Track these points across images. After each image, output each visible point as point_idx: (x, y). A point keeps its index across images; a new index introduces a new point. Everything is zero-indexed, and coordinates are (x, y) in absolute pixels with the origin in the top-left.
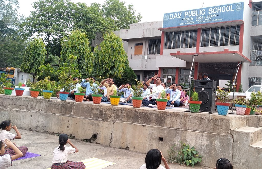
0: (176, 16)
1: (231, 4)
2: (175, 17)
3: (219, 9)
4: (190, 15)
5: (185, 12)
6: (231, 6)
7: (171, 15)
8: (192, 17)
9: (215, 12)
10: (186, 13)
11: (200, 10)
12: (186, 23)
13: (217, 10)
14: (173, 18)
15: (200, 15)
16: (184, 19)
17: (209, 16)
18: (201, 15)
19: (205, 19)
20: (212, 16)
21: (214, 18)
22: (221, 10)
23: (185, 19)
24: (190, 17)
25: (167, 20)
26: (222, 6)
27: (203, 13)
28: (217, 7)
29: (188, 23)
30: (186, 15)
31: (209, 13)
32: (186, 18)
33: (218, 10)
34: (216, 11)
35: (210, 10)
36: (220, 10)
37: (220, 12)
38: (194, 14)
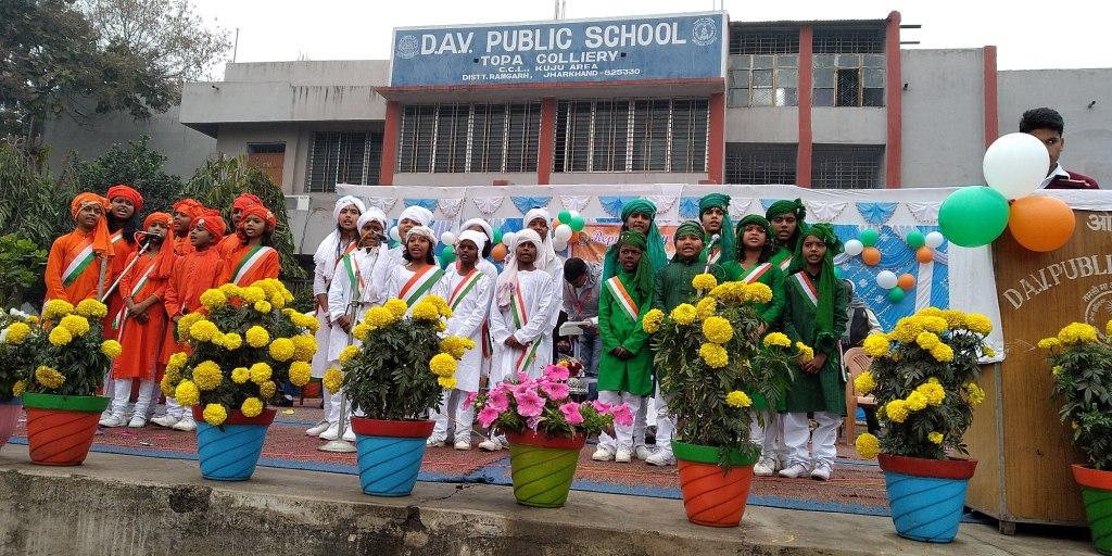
0: (448, 43)
1: (674, 20)
2: (444, 47)
3: (628, 31)
4: (509, 45)
5: (490, 34)
6: (675, 25)
7: (429, 40)
8: (516, 52)
9: (611, 40)
10: (494, 38)
11: (552, 31)
12: (491, 76)
13: (619, 36)
14: (437, 49)
15: (551, 47)
16: (485, 58)
17: (587, 57)
18: (557, 50)
19: (573, 67)
20: (602, 55)
21: (609, 65)
22: (635, 37)
23: (489, 61)
24: (508, 53)
25: (412, 55)
26: (638, 22)
27: (563, 43)
28: (619, 23)
29: (504, 76)
30: (490, 43)
31: (588, 44)
32: (491, 54)
33: (624, 35)
34: (616, 39)
35: (593, 32)
36: (632, 35)
37: (633, 44)
38: (524, 43)
